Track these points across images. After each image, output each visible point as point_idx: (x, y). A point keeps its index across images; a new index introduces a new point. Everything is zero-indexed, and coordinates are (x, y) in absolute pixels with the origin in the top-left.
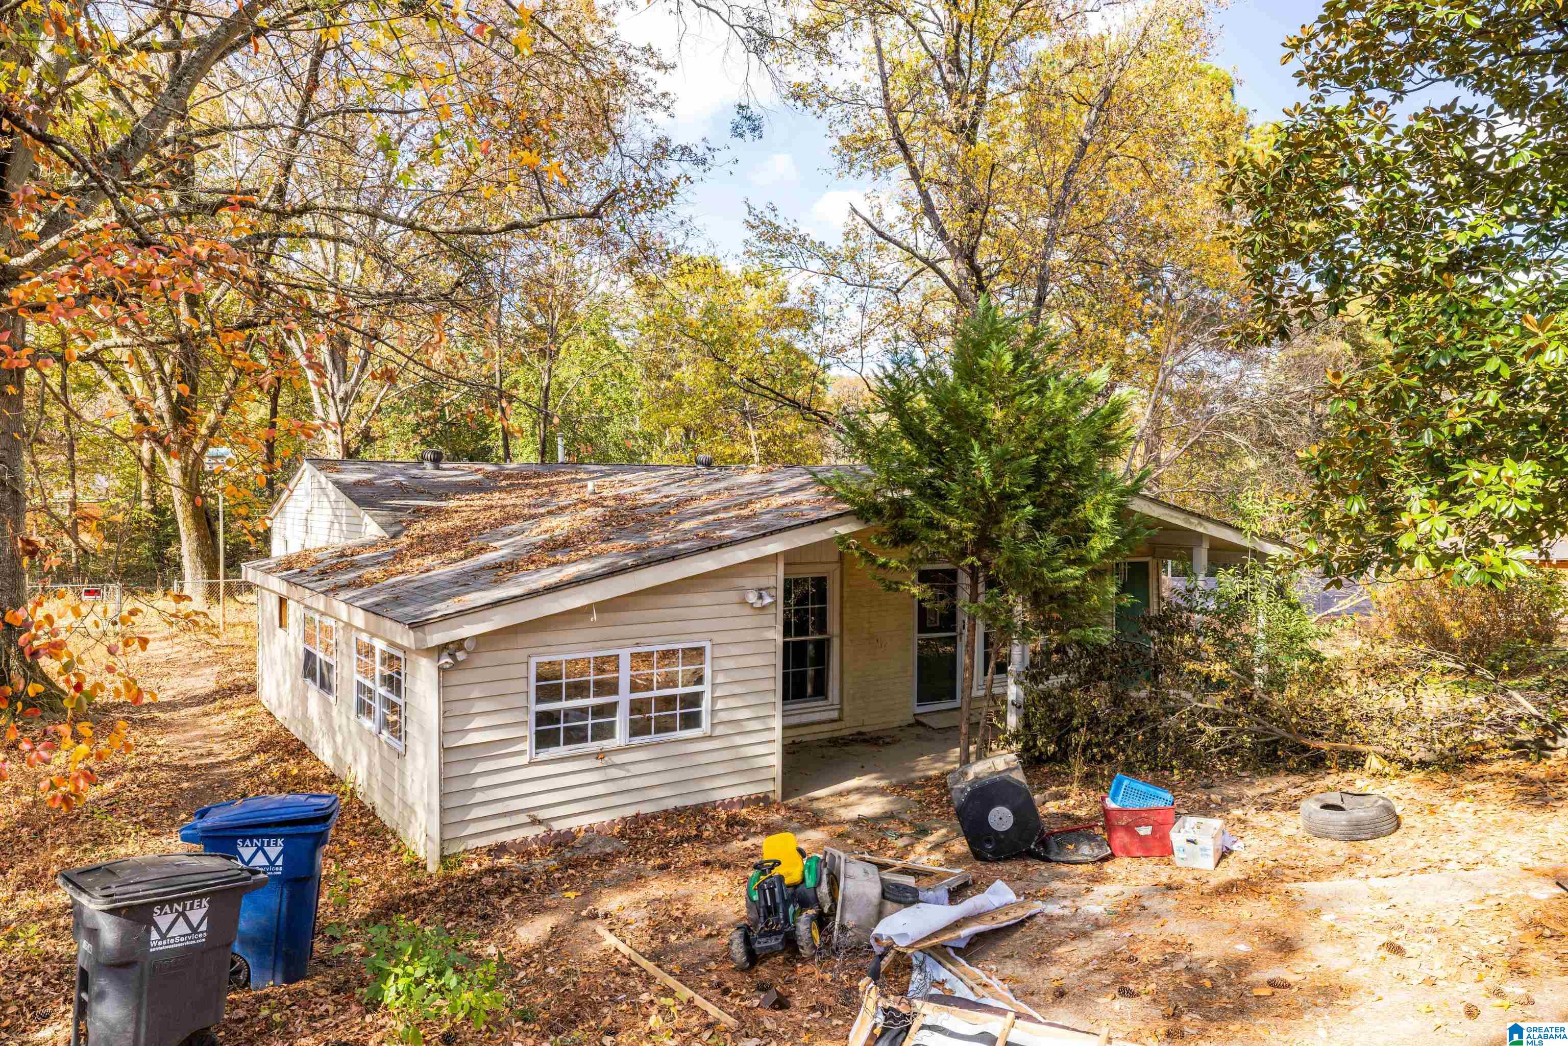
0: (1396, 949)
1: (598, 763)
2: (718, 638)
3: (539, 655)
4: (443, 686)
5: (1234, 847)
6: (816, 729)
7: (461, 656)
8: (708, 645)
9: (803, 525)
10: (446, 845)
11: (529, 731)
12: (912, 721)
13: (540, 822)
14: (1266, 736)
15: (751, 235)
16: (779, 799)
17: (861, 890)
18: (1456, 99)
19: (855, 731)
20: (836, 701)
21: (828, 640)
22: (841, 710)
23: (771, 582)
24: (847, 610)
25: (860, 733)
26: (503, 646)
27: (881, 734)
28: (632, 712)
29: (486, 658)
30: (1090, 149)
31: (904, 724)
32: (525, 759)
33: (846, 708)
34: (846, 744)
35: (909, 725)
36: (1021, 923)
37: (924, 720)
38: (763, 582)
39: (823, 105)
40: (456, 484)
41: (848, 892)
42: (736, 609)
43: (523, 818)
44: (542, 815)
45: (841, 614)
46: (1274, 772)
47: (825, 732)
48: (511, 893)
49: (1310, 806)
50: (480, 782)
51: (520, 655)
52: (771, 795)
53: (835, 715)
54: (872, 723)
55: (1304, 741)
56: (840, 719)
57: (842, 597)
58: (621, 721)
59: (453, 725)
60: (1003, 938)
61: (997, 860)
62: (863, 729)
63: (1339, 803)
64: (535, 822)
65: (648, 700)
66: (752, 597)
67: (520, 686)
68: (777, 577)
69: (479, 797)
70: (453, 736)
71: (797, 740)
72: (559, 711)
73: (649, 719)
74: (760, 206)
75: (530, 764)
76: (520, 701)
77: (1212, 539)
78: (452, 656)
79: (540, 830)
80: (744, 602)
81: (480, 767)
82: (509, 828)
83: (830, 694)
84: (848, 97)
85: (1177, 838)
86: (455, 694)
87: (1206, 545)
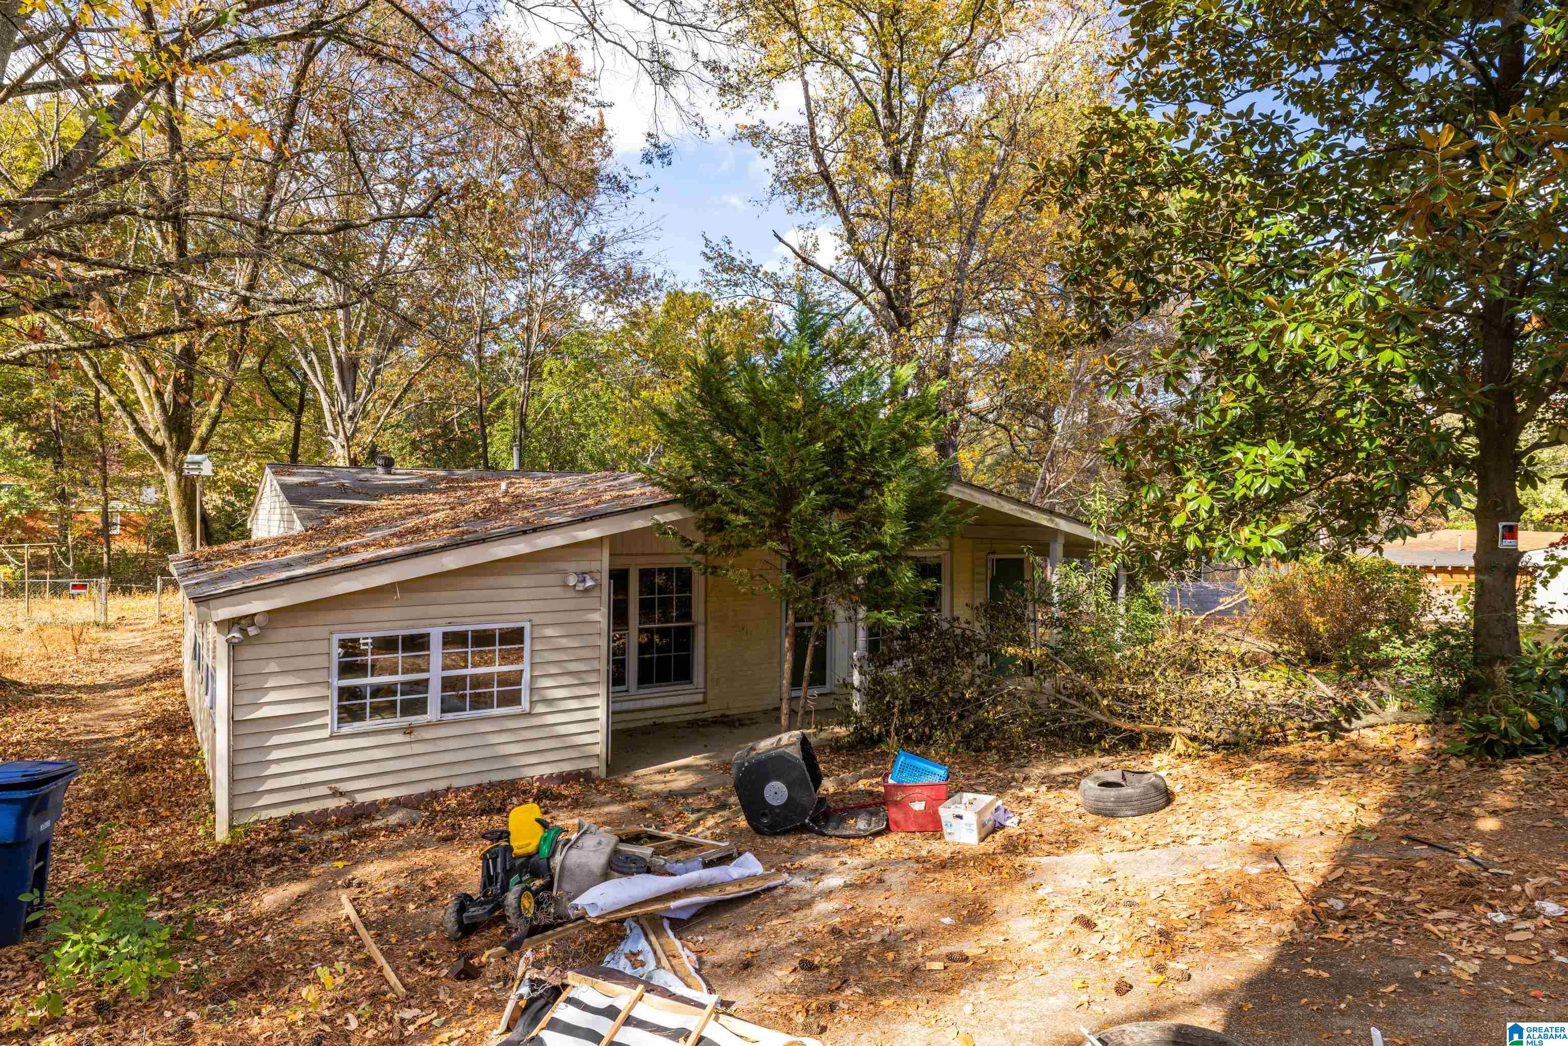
0: (1088, 924)
1: (407, 738)
2: (537, 619)
3: (341, 632)
4: (233, 660)
5: (1008, 823)
6: (676, 711)
7: (252, 631)
8: (527, 626)
9: (625, 512)
10: (236, 816)
11: (331, 705)
12: (778, 705)
13: (342, 794)
14: (1083, 718)
15: (709, 266)
16: (603, 775)
17: (584, 860)
18: (1252, 105)
19: (718, 714)
20: (701, 685)
21: (691, 627)
22: (705, 693)
23: (595, 566)
24: (711, 599)
25: (723, 716)
26: (301, 622)
27: (742, 717)
28: (444, 688)
29: (282, 634)
30: (1000, 182)
31: (771, 707)
32: (326, 733)
33: (711, 693)
34: (703, 726)
35: (775, 709)
36: (756, 895)
38: (585, 566)
39: (769, 147)
40: (398, 486)
41: (568, 862)
42: (558, 591)
43: (324, 790)
44: (344, 787)
45: (706, 603)
46: (1091, 753)
47: (688, 713)
48: (280, 861)
49: (1088, 784)
50: (275, 755)
51: (322, 632)
52: (594, 772)
53: (700, 698)
54: (736, 708)
55: (1117, 723)
56: (704, 702)
57: (706, 587)
58: (434, 695)
59: (246, 698)
60: (731, 909)
61: (774, 834)
62: (728, 712)
63: (1120, 781)
64: (337, 794)
65: (464, 678)
66: (572, 581)
67: (321, 661)
68: (603, 562)
69: (274, 769)
70: (245, 709)
71: (658, 721)
72: (365, 686)
73: (464, 696)
74: (716, 240)
75: (332, 737)
76: (321, 676)
77: (1067, 535)
78: (243, 631)
79: (343, 802)
80: (566, 586)
81: (276, 740)
82: (308, 800)
83: (695, 680)
84: (790, 138)
85: (945, 812)
86: (245, 668)
87: (1061, 541)
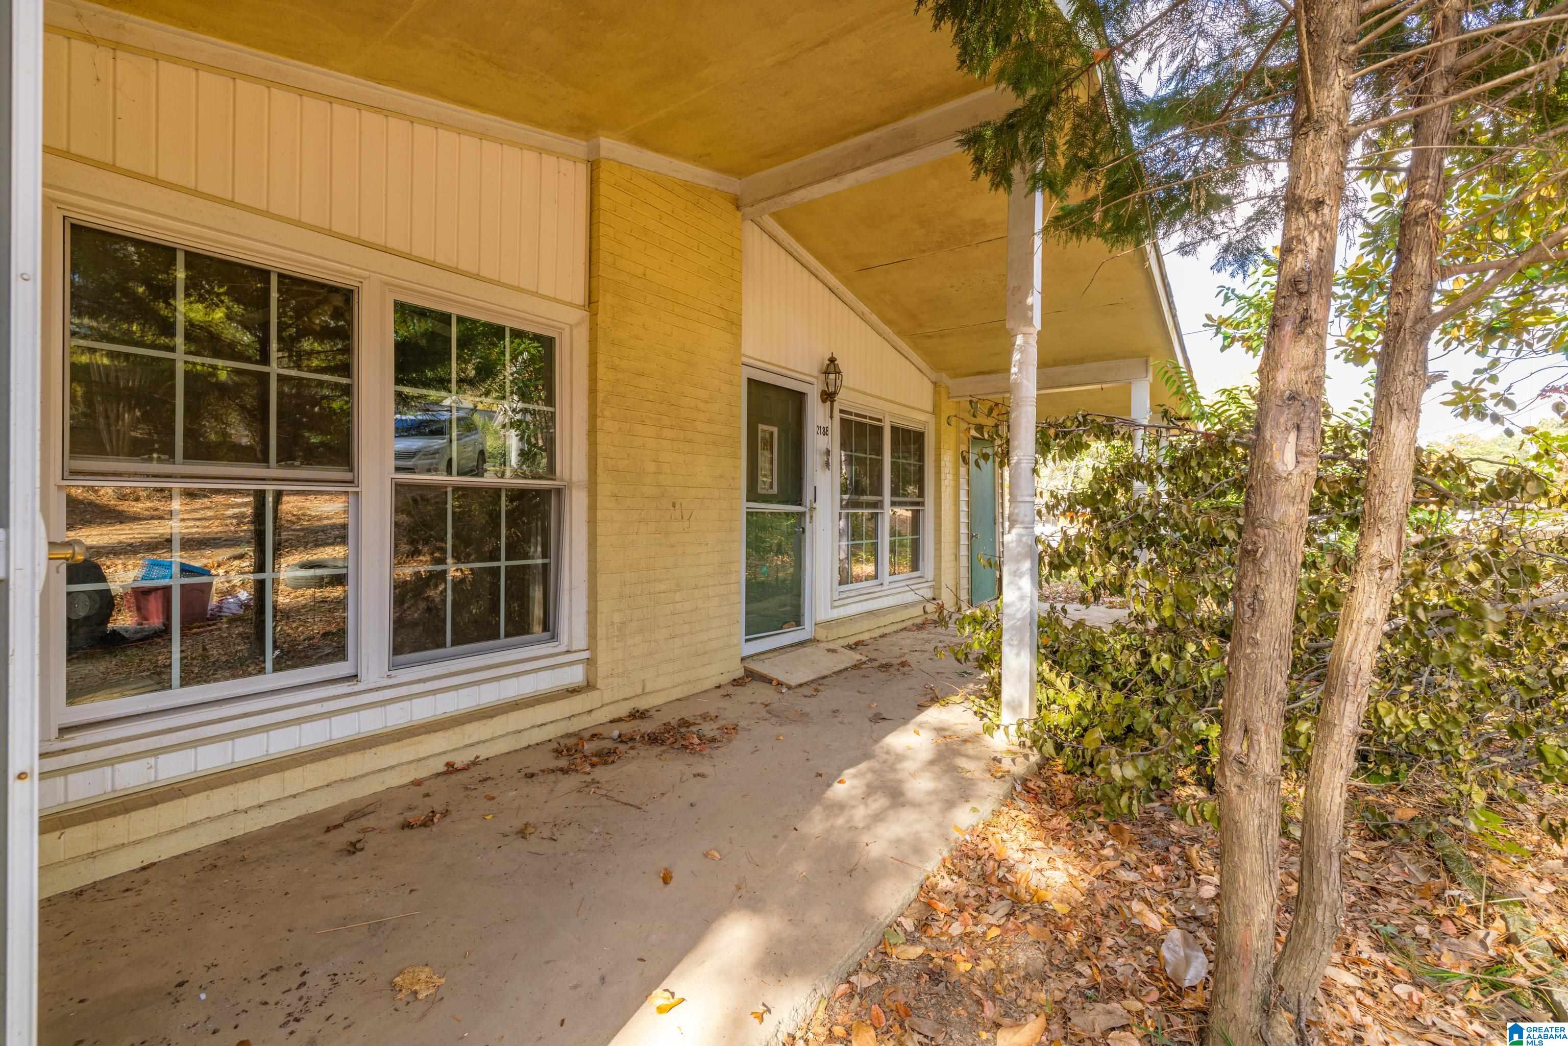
12: (740, 673)
19: (623, 712)
20: (580, 640)
21: (559, 491)
22: (590, 662)
24: (606, 424)
25: (638, 715)
27: (686, 713)
31: (726, 679)
33: (603, 659)
35: (736, 682)
37: (758, 667)
45: (592, 431)
53: (575, 675)
56: (589, 686)
57: (593, 391)
83: (563, 625)
